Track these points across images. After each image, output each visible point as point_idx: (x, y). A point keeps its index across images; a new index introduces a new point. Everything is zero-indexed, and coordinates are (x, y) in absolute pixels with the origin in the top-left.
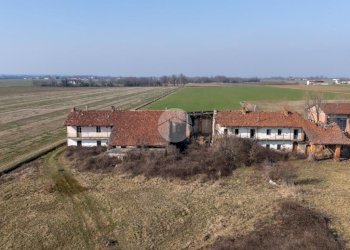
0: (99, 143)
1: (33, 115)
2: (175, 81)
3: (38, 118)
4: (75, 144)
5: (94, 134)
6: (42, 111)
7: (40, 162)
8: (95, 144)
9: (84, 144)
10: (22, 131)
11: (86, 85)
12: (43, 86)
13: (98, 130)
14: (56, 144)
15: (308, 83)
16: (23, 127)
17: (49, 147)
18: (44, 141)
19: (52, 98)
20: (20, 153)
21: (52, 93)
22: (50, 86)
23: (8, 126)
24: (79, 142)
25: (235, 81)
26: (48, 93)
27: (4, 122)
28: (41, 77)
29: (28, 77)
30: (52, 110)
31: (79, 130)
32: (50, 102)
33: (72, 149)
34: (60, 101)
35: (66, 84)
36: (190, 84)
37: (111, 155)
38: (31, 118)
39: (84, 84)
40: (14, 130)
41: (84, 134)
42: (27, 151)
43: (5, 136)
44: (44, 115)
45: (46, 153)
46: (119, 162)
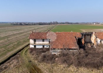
0: (43, 46)
1: (12, 34)
2: (54, 23)
3: (14, 35)
4: (33, 47)
5: (41, 43)
6: (15, 32)
7: (18, 56)
8: (42, 47)
9: (37, 47)
10: (9, 40)
11: (27, 25)
12: (14, 25)
13: (43, 41)
14: (23, 46)
15: (95, 24)
16: (9, 39)
17: (21, 47)
18: (18, 45)
19: (18, 28)
20: (9, 51)
21: (17, 27)
22: (16, 25)
23: (4, 38)
24: (35, 46)
25: (71, 23)
26: (16, 27)
27: (2, 37)
28: (13, 23)
29: (9, 22)
30: (18, 32)
31: (35, 41)
32: (17, 30)
33: (32, 49)
34: (20, 29)
35: (21, 24)
36: (58, 24)
37: (53, 53)
38: (12, 35)
39: (26, 24)
40: (6, 40)
41: (37, 43)
42: (12, 50)
43: (3, 42)
44: (16, 34)
45: (20, 51)
46: (57, 57)
